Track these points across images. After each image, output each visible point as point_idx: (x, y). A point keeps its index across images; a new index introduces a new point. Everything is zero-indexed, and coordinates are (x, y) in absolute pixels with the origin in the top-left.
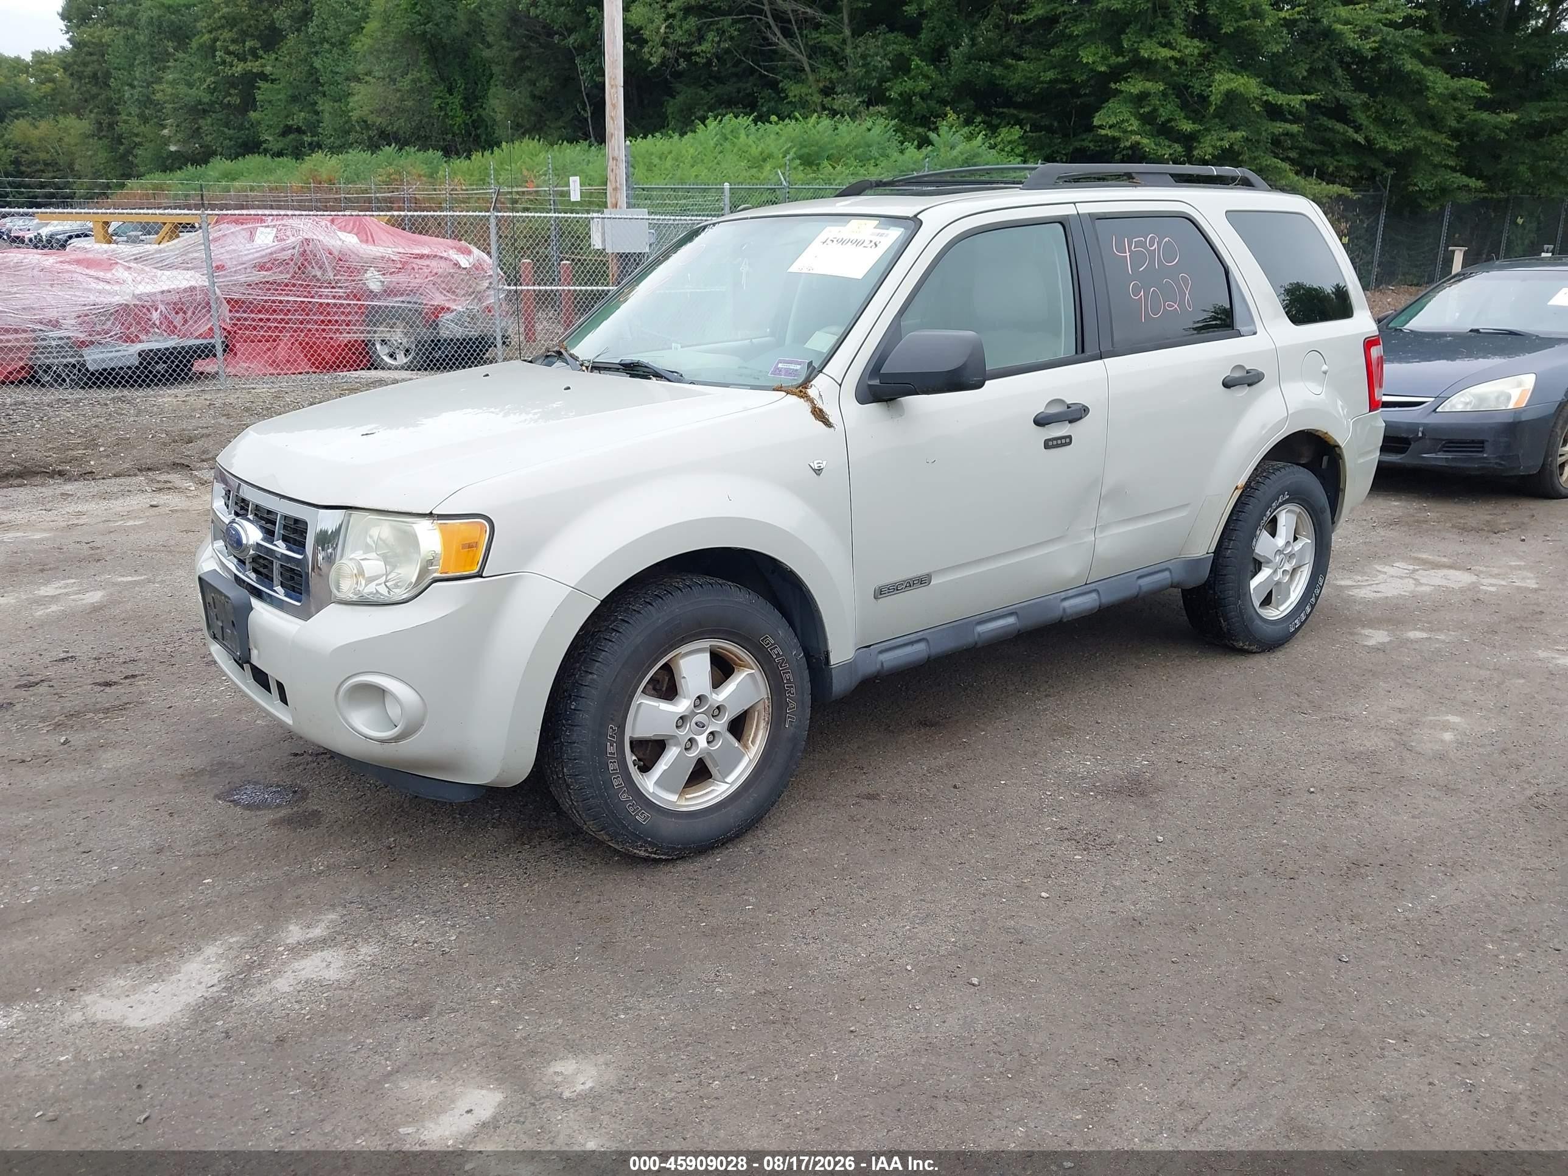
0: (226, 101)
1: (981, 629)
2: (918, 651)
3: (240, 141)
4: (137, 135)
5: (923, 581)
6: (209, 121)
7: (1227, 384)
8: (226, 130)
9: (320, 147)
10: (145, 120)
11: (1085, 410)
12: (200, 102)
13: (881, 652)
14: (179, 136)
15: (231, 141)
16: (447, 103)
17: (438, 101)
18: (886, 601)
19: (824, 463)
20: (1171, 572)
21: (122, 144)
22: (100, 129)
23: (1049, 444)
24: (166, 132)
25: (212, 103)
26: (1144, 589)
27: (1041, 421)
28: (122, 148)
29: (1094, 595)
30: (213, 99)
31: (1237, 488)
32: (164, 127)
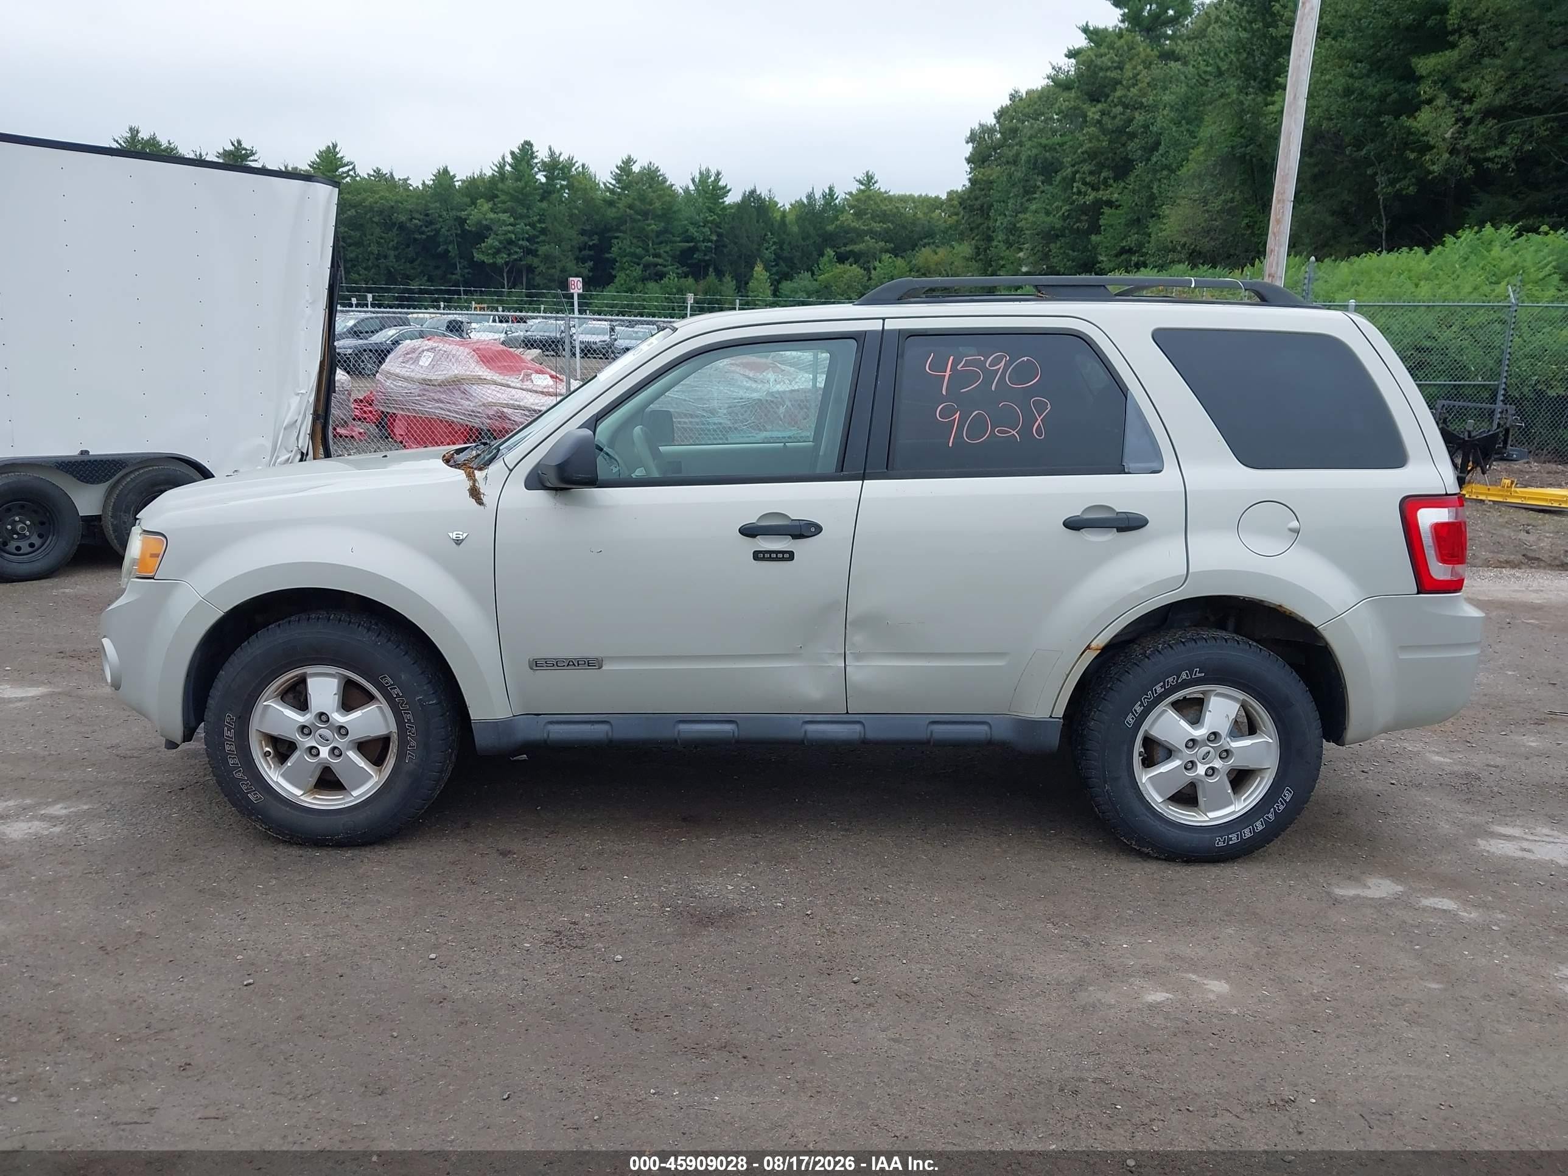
0: (1075, 227)
1: (683, 727)
2: (599, 732)
3: (1081, 262)
4: (1002, 258)
5: (592, 663)
6: (1058, 245)
7: (1073, 525)
8: (1070, 252)
9: (1146, 266)
10: (1009, 245)
11: (818, 529)
12: (1053, 228)
13: (551, 723)
14: (1031, 259)
15: (1073, 262)
16: (1256, 222)
17: (1246, 221)
18: (543, 675)
19: (465, 535)
20: (990, 727)
21: (991, 266)
22: (978, 254)
23: (758, 556)
24: (1021, 254)
25: (1064, 229)
26: (936, 736)
27: (749, 532)
28: (990, 269)
29: (858, 727)
30: (1065, 225)
31: (1088, 647)
32: (1021, 250)
